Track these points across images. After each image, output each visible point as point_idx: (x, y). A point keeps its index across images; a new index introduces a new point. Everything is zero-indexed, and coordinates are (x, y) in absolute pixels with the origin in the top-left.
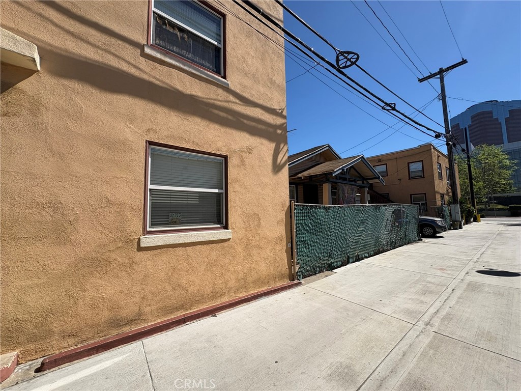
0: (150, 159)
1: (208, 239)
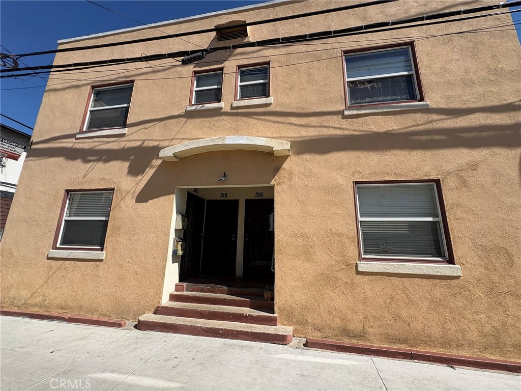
1: (428, 273)
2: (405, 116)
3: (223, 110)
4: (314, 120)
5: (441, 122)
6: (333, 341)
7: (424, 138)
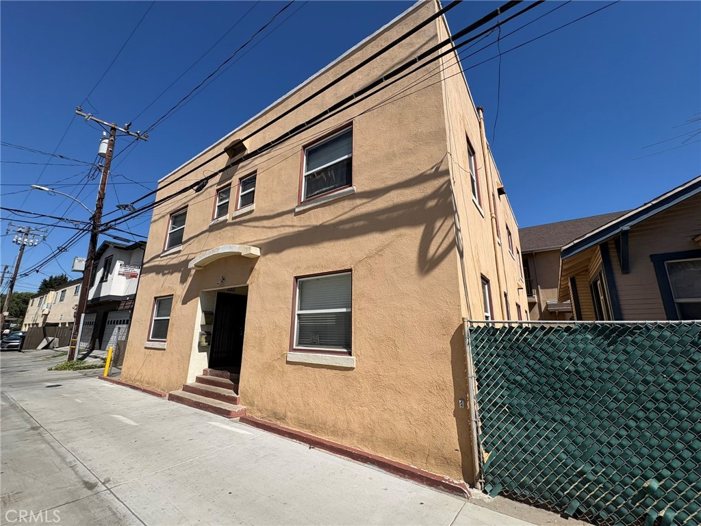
0: (298, 290)
1: (331, 364)
2: (336, 205)
3: (228, 222)
4: (277, 221)
5: (362, 207)
6: (266, 421)
7: (347, 226)
